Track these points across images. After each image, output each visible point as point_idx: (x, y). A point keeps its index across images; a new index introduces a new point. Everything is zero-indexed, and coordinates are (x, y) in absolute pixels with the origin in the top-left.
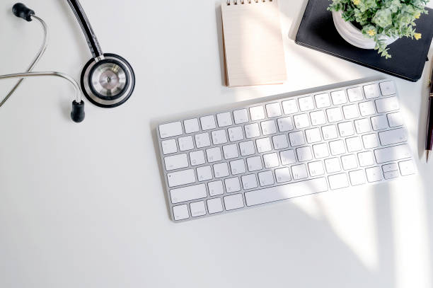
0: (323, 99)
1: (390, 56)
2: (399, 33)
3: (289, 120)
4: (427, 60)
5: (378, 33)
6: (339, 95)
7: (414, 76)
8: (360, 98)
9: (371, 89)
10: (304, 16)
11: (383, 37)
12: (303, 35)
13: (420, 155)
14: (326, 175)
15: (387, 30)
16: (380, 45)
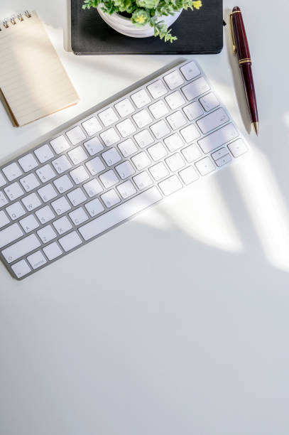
0: (124, 106)
1: (175, 38)
2: (175, 8)
3: (96, 140)
4: (225, 24)
5: (151, 16)
6: (141, 97)
7: (215, 48)
8: (164, 91)
9: (173, 78)
10: (72, 21)
11: (159, 18)
12: (78, 44)
13: (248, 130)
14: (156, 184)
15: (159, 10)
16: (159, 28)
